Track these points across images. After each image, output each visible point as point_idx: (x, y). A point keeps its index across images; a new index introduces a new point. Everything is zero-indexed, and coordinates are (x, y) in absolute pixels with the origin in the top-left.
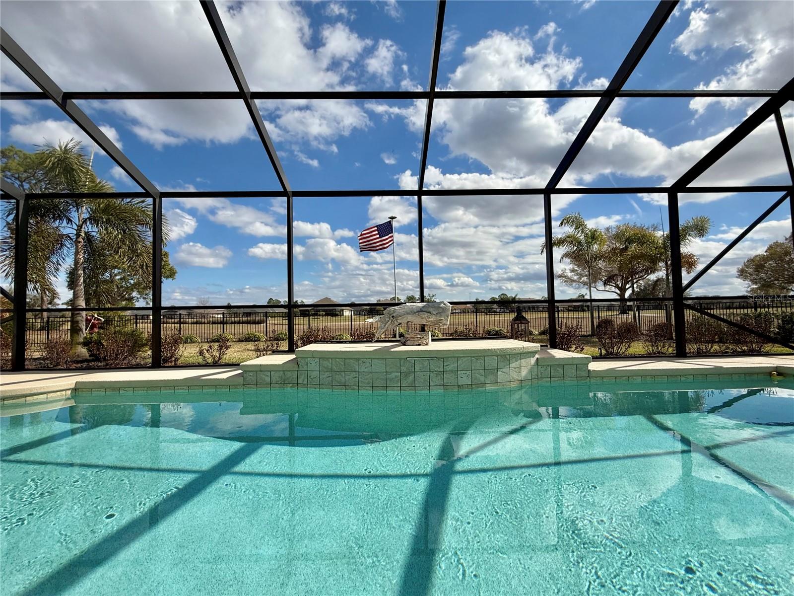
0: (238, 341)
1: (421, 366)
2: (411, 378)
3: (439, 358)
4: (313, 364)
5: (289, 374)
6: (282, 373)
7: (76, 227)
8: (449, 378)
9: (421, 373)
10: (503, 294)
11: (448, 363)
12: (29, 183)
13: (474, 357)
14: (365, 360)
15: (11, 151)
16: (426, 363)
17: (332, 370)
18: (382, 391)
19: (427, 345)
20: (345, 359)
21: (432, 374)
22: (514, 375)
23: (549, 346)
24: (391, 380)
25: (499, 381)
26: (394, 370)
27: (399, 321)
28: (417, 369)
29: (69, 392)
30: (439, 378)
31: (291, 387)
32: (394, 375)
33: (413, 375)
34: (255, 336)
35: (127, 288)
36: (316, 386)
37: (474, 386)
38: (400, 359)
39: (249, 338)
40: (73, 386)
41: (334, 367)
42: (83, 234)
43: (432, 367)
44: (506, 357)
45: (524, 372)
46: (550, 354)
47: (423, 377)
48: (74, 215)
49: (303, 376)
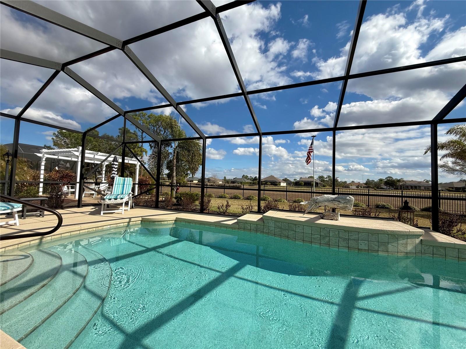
0: (230, 198)
1: (333, 233)
2: (327, 239)
3: (345, 231)
4: (272, 224)
5: (259, 226)
6: (256, 225)
7: (173, 149)
8: (352, 243)
9: (333, 238)
10: (389, 177)
11: (352, 235)
12: (156, 127)
13: (370, 233)
14: (300, 226)
15: (151, 115)
16: (337, 233)
17: (281, 228)
18: (309, 244)
19: (337, 220)
20: (288, 223)
21: (340, 240)
22: (401, 248)
23: (431, 229)
24: (314, 239)
25: (389, 250)
26: (317, 234)
27: (320, 205)
28: (331, 234)
29: (174, 221)
30: (345, 243)
31: (260, 233)
32: (316, 236)
33: (328, 238)
34: (238, 196)
35: (186, 169)
36: (273, 235)
37: (369, 251)
38: (320, 228)
39: (235, 197)
40: (175, 219)
41: (282, 227)
42: (176, 152)
43: (340, 235)
44: (395, 236)
45: (410, 248)
46: (433, 237)
47: (334, 240)
48: (173, 145)
49: (266, 229)
